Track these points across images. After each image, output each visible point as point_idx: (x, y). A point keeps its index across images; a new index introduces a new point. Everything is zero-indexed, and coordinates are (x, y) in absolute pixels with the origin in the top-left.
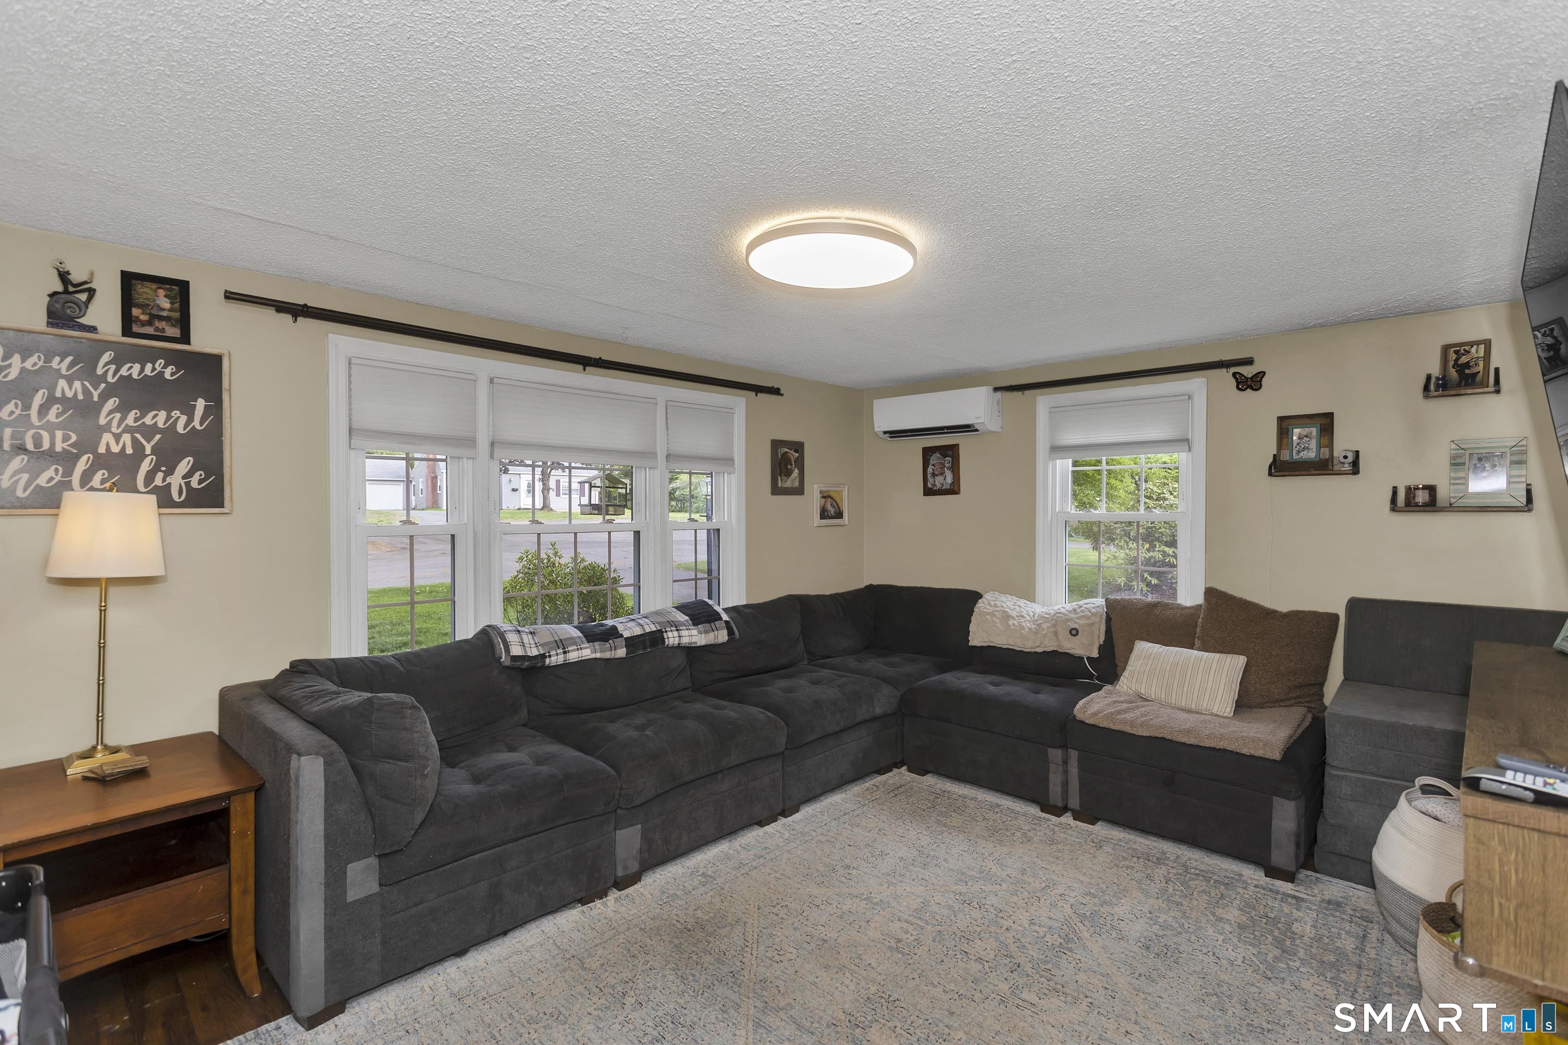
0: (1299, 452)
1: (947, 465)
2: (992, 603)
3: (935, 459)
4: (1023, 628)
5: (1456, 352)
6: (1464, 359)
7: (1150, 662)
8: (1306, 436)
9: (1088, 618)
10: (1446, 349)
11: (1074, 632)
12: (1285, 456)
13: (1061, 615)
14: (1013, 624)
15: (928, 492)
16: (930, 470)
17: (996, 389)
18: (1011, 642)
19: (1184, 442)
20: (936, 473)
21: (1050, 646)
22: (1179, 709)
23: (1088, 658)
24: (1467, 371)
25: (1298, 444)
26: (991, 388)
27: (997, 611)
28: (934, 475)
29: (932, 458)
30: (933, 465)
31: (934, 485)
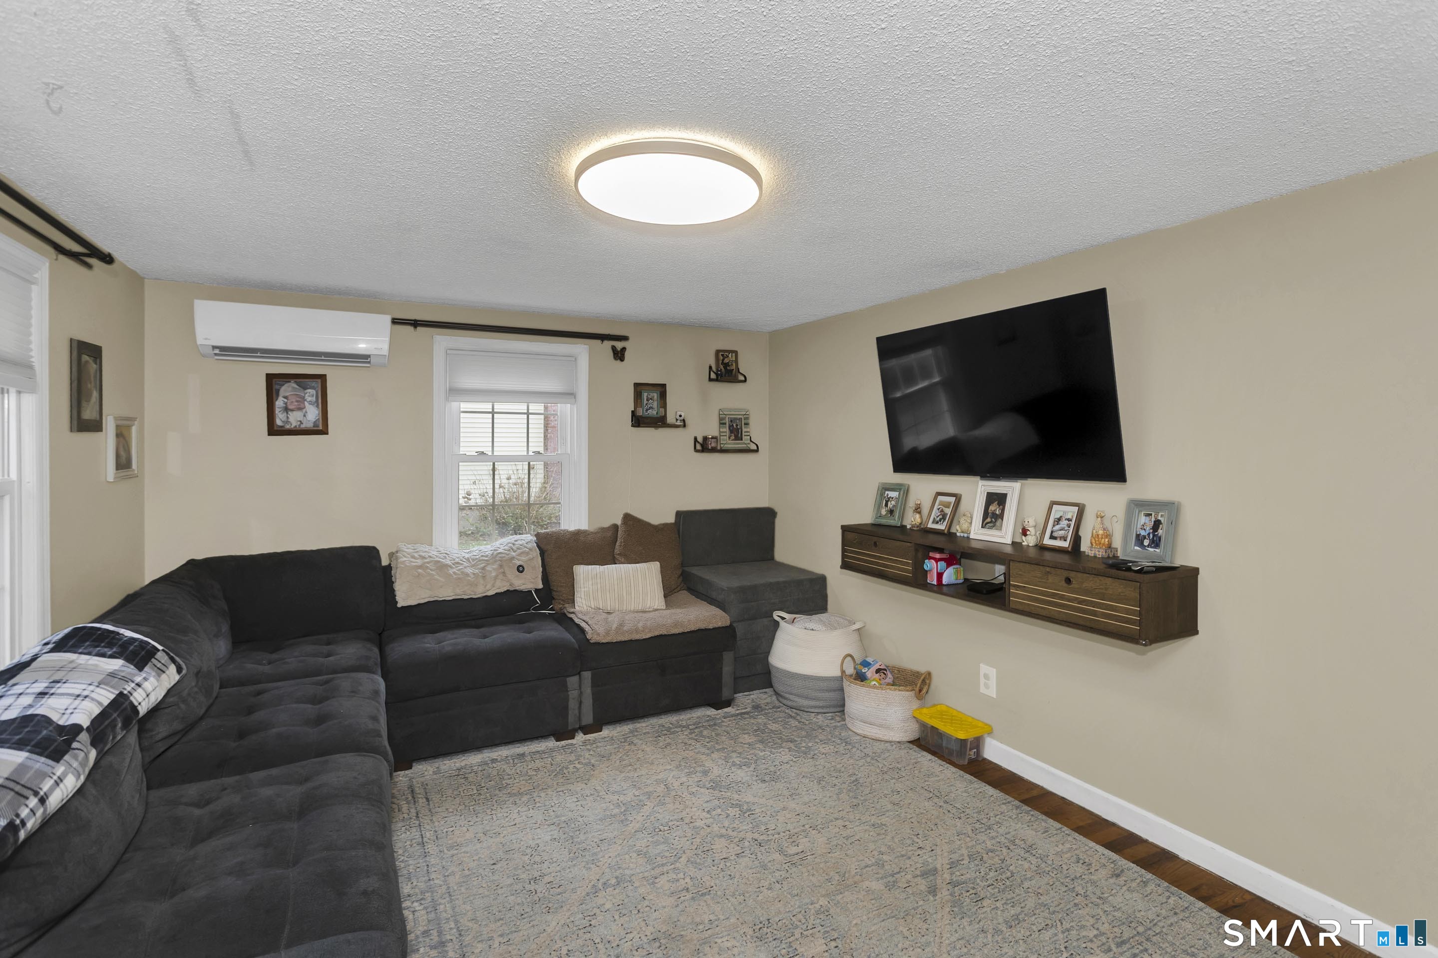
0: (647, 410)
1: (309, 399)
2: (416, 555)
3: (287, 390)
4: (467, 575)
5: (722, 355)
6: (726, 361)
7: (599, 581)
8: (651, 399)
9: (527, 553)
10: (718, 352)
11: (521, 569)
12: (640, 412)
13: (504, 555)
14: (454, 573)
15: (274, 430)
16: (279, 403)
17: (395, 321)
18: (458, 591)
19: (570, 395)
20: (290, 407)
21: (501, 587)
22: (636, 612)
23: (537, 591)
24: (728, 368)
25: (646, 404)
26: (387, 319)
27: (428, 563)
28: (286, 409)
29: (283, 388)
30: (286, 397)
31: (287, 422)
